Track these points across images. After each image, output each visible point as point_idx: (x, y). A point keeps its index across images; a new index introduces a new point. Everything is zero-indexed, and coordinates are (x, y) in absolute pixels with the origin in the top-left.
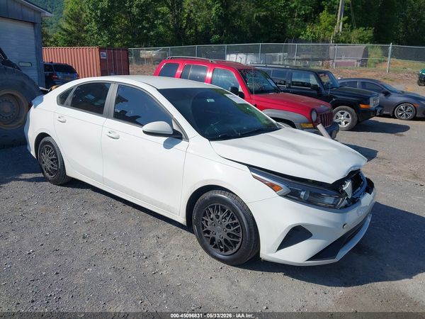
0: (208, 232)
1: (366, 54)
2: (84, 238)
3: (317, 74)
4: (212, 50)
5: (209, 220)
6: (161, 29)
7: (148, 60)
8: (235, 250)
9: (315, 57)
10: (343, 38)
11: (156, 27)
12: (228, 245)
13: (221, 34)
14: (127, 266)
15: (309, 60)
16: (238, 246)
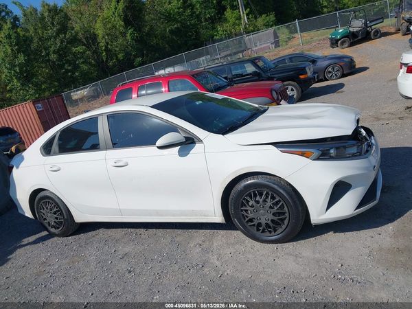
0: (251, 220)
1: (276, 36)
2: (130, 272)
3: (253, 61)
4: (139, 72)
5: (249, 208)
6: (85, 67)
7: (82, 99)
8: (284, 227)
9: (234, 51)
10: (251, 28)
11: (78, 67)
12: (276, 224)
13: (143, 56)
14: (190, 280)
15: (230, 55)
16: (286, 222)
